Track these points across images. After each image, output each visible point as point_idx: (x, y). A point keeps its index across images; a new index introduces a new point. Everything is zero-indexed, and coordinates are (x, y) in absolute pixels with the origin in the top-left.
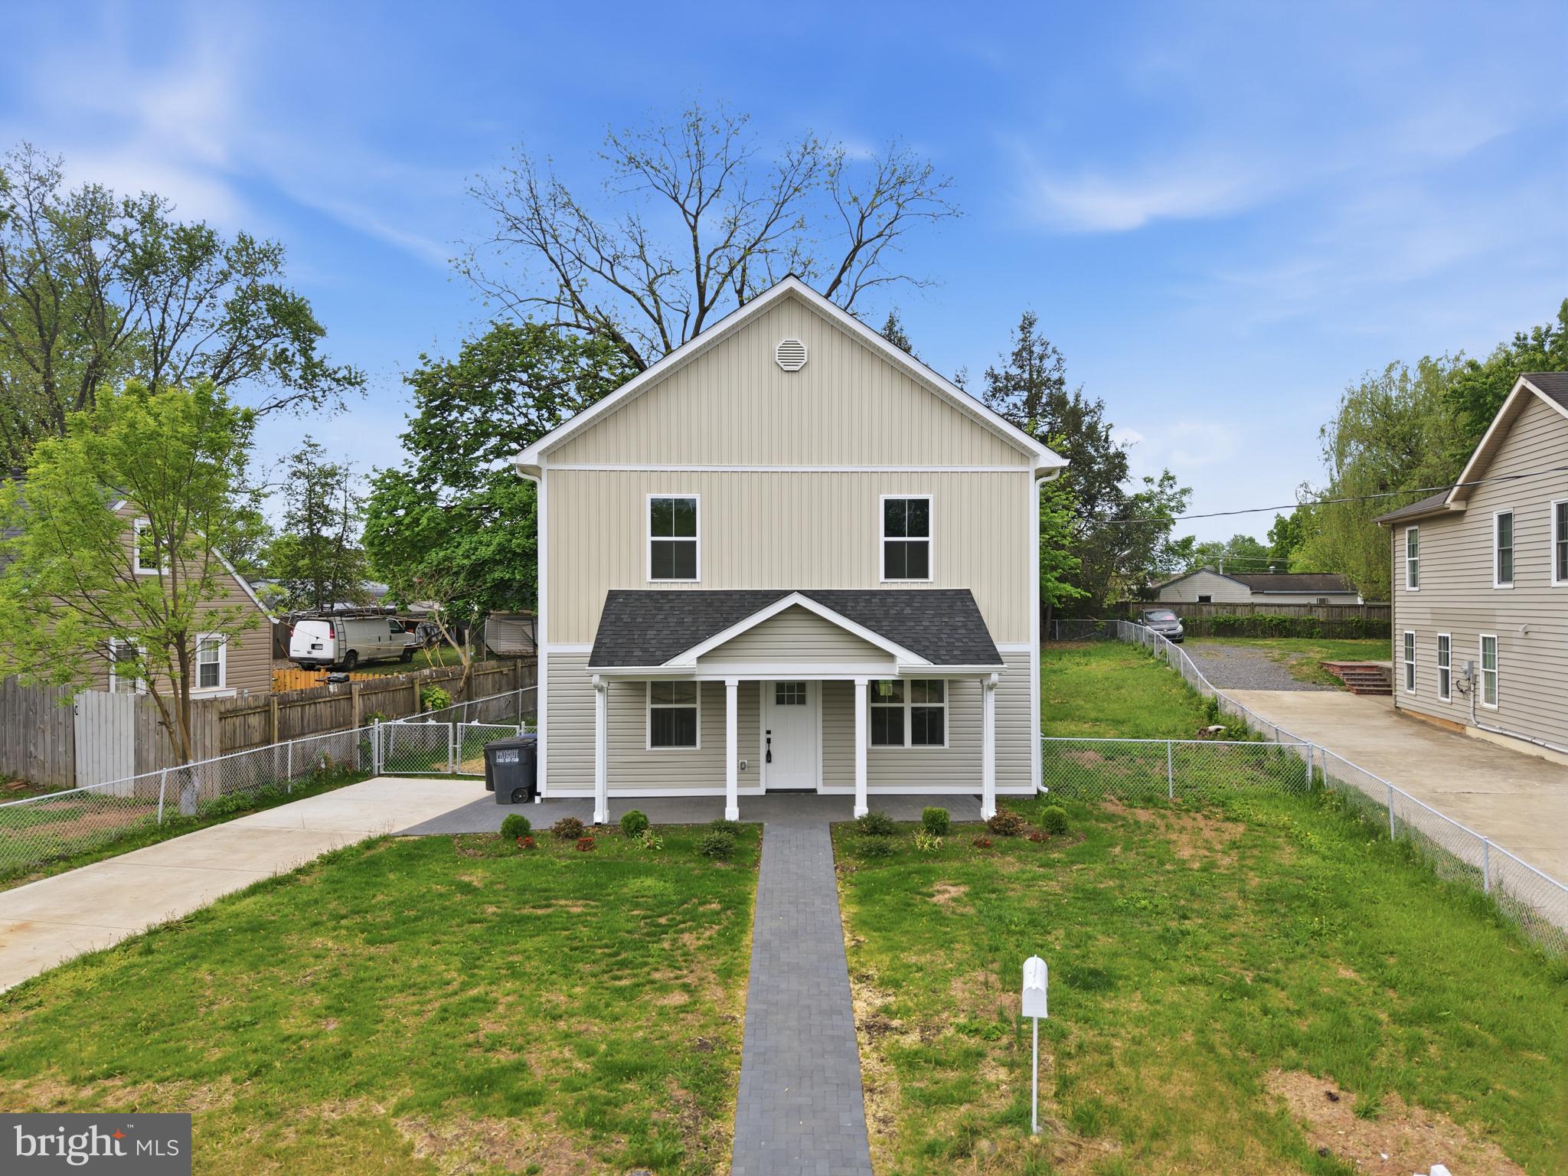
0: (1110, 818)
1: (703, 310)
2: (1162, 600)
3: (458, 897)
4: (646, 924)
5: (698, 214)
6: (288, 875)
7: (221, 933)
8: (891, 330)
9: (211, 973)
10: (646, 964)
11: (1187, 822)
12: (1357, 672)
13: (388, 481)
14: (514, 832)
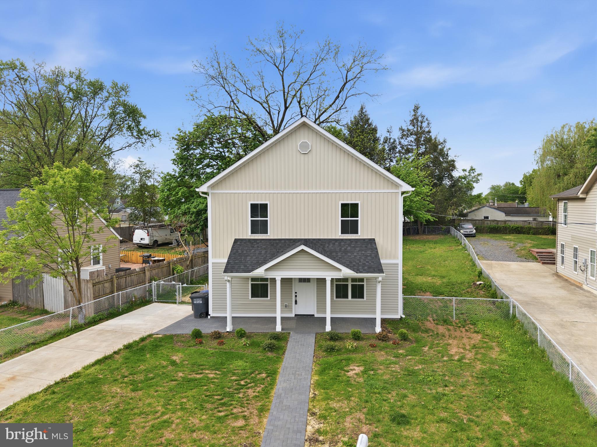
0: (427, 331)
1: (286, 108)
2: (468, 218)
3: (170, 368)
4: (236, 384)
5: (283, 71)
6: (110, 355)
7: (81, 384)
8: (362, 112)
9: (74, 404)
10: (231, 405)
11: (458, 334)
12: (544, 254)
13: (167, 177)
14: (195, 336)
